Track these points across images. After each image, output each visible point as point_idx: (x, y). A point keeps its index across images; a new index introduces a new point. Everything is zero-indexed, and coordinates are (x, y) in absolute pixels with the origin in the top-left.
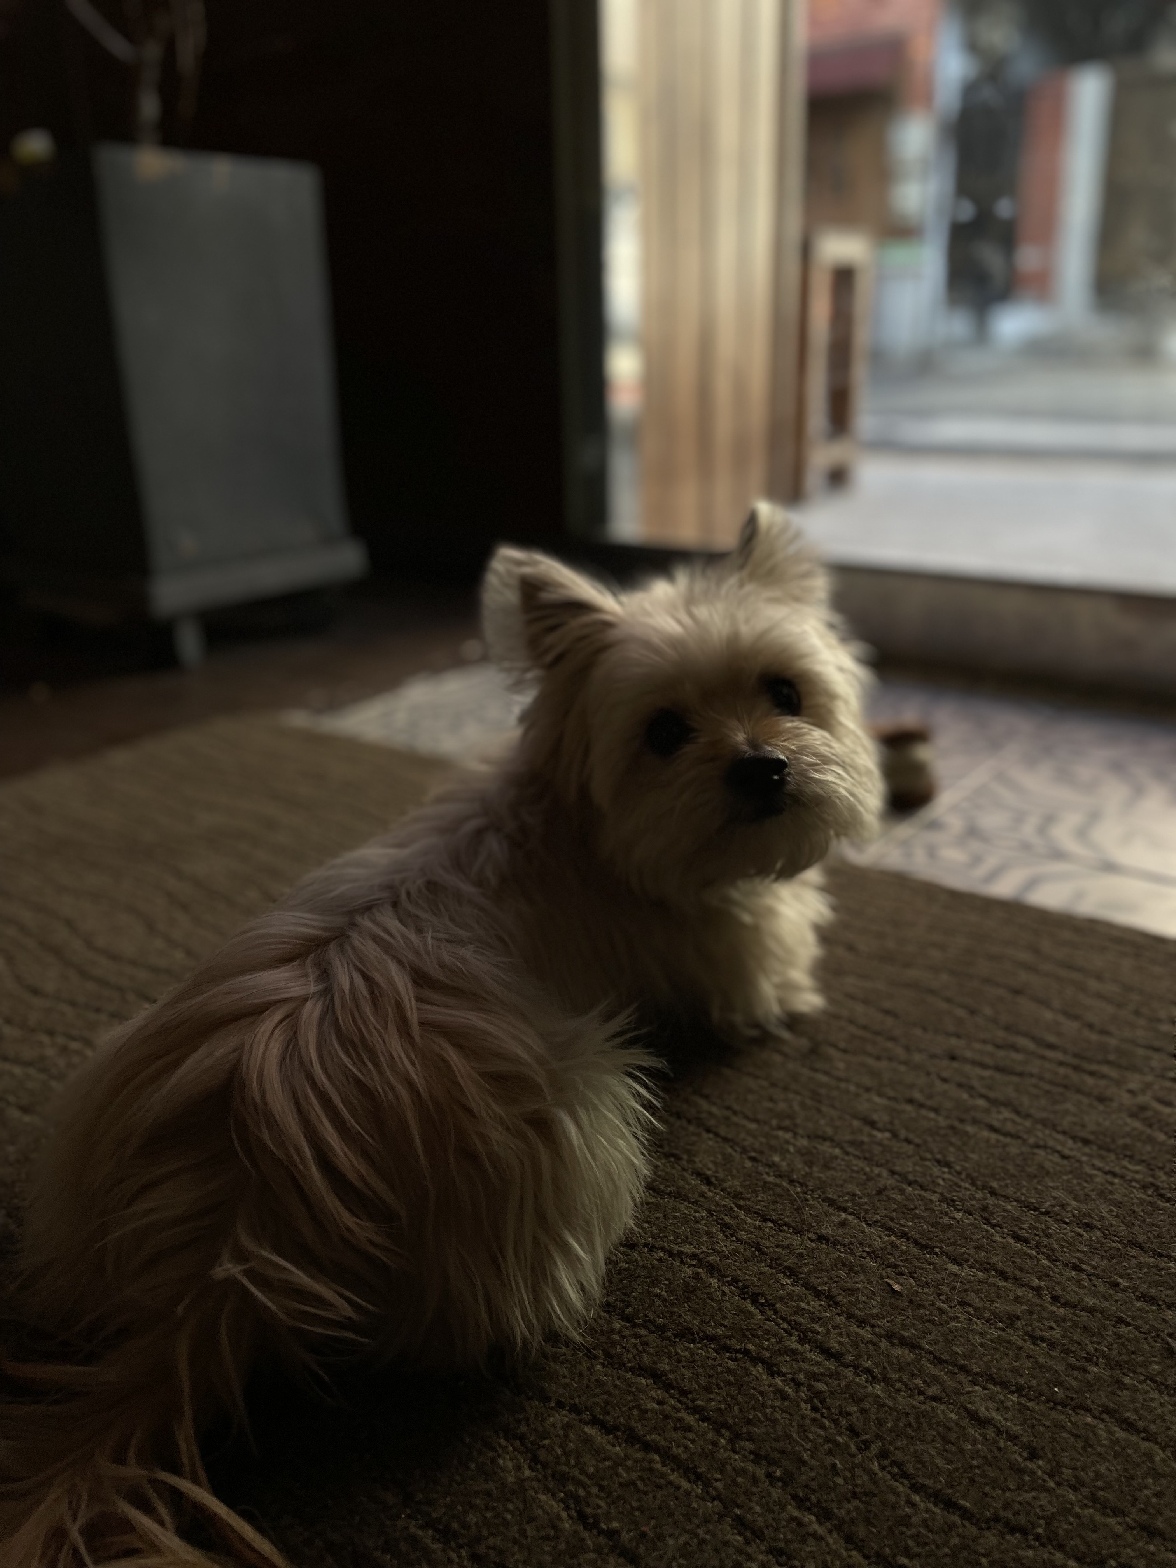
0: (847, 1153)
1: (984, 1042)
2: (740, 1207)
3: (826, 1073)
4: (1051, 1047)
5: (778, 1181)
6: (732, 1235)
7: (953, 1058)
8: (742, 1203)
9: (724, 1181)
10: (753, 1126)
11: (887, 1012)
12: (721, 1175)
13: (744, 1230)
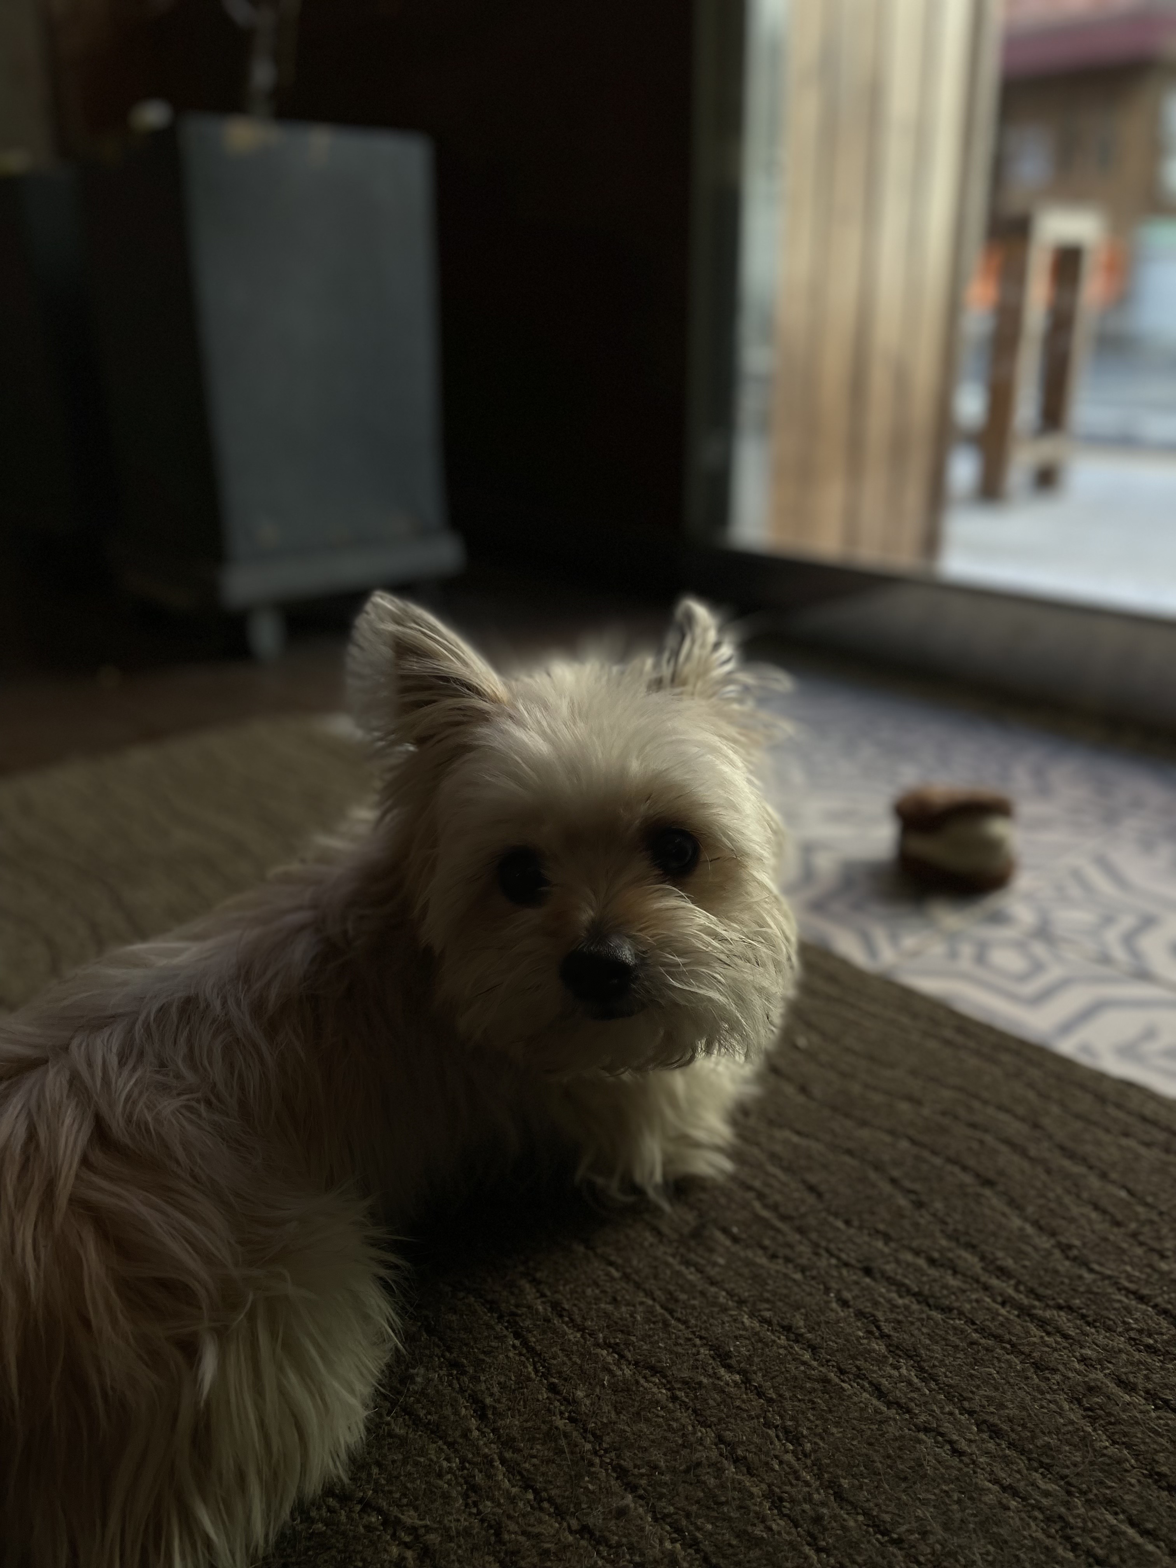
0: (674, 1398)
1: (917, 1253)
2: (503, 1461)
3: (700, 1270)
4: (1003, 1272)
5: (569, 1428)
6: (475, 1504)
7: (868, 1271)
8: (508, 1455)
9: (501, 1416)
10: (574, 1336)
11: (812, 1189)
12: (501, 1407)
13: (492, 1499)
